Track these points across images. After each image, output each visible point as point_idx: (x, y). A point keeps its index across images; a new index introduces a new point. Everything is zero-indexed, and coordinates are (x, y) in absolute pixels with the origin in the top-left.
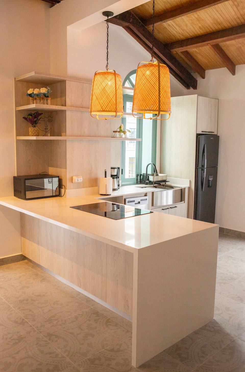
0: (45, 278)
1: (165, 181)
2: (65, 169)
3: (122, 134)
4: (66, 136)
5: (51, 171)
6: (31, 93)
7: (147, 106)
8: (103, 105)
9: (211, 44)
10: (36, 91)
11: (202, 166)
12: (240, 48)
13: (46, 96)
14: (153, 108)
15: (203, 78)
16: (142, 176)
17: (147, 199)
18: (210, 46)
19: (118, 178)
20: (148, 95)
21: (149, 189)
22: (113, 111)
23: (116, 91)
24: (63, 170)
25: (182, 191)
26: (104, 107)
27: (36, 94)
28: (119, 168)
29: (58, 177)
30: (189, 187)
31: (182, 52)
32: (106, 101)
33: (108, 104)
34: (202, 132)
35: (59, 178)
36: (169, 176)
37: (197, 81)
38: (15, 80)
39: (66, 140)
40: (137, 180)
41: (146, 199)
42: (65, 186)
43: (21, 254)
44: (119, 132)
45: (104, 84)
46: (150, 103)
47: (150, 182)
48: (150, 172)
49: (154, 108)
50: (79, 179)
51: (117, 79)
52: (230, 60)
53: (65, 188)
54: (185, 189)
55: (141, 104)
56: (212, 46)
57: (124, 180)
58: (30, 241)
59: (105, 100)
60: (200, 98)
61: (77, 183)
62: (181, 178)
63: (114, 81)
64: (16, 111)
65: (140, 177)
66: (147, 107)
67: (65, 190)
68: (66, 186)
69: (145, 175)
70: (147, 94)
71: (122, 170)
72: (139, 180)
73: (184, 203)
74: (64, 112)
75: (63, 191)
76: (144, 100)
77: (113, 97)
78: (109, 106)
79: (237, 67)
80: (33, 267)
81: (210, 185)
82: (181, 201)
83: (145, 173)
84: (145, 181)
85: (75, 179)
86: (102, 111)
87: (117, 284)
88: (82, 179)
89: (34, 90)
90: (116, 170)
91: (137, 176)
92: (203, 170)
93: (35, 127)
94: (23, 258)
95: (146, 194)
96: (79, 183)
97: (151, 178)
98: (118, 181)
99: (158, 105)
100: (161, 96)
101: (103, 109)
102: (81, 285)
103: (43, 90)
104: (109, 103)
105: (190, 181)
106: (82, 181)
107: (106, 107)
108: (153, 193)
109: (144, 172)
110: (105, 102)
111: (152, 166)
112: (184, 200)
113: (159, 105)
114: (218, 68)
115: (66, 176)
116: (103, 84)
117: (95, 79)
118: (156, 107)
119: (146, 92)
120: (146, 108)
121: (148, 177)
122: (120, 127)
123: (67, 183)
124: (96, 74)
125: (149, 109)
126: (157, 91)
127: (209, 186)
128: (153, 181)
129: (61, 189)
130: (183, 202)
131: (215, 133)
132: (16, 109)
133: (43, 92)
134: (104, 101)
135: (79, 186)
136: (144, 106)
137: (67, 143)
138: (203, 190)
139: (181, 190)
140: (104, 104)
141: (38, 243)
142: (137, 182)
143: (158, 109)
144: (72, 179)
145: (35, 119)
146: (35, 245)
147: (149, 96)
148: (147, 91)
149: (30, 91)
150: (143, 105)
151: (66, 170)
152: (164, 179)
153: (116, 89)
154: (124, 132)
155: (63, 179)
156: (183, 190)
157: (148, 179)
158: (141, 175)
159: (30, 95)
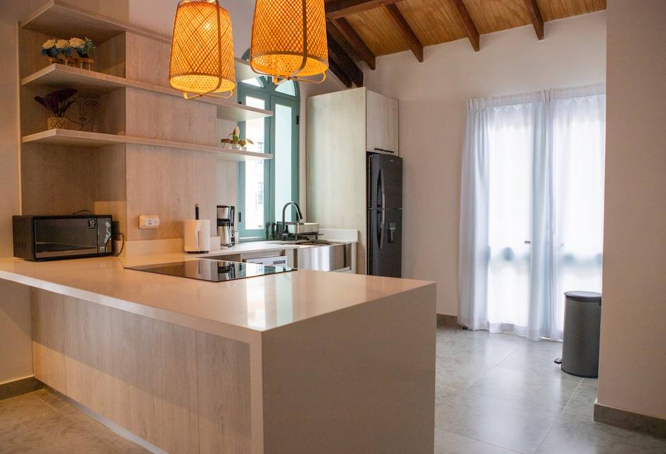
0: (75, 424)
1: (315, 234)
2: (124, 202)
3: (238, 146)
4: (125, 134)
5: (100, 208)
6: (50, 47)
7: (281, 44)
8: (194, 62)
9: (386, 4)
10: (61, 44)
11: (378, 206)
12: (431, 13)
13: (82, 54)
14: (293, 48)
15: (373, 68)
16: (275, 227)
17: (286, 262)
18: (385, 7)
19: (233, 225)
20: (281, 23)
21: (289, 246)
22: (214, 75)
23: (220, 37)
24: (120, 204)
25: (345, 249)
26: (196, 65)
27: (60, 49)
28: (233, 208)
29: (110, 217)
30: (357, 243)
31: (338, 20)
32: (200, 55)
33: (204, 61)
34: (375, 149)
35: (113, 220)
36: (322, 227)
37: (362, 74)
38: (19, 25)
39: (125, 143)
40: (267, 232)
41: (284, 262)
42: (125, 235)
43: (32, 376)
44: (232, 142)
45: (195, 23)
46: (286, 39)
47: (290, 235)
48: (288, 219)
49: (295, 48)
50: (153, 220)
51: (222, 17)
52: (416, 37)
53: (124, 239)
54: (350, 245)
55: (268, 41)
56: (387, 6)
57: (244, 232)
58: (48, 347)
59: (198, 52)
60: (371, 93)
61: (148, 229)
62: (343, 228)
63: (214, 18)
64: (21, 87)
65: (273, 227)
66: (281, 47)
67: (123, 243)
68: (127, 233)
69: (282, 224)
70: (279, 20)
71: (240, 214)
72: (270, 233)
73: (351, 269)
74: (120, 90)
75: (119, 243)
76: (274, 34)
77: (214, 48)
78: (205, 64)
79: (426, 49)
80: (54, 403)
81: (392, 239)
82: (345, 266)
83: (281, 221)
84: (281, 236)
85: (145, 221)
86: (191, 74)
87: (223, 426)
88: (158, 220)
89: (56, 42)
90: (227, 210)
91: (267, 225)
92: (379, 212)
93: (60, 116)
94: (35, 385)
95: (284, 251)
96: (153, 230)
97: (292, 229)
98: (233, 232)
99: (301, 43)
100: (308, 26)
101: (193, 70)
102: (146, 433)
103: (76, 43)
104: (205, 58)
105: (359, 233)
106: (158, 224)
107: (200, 66)
108: (295, 251)
109: (278, 218)
110: (198, 57)
111: (293, 207)
112: (350, 265)
113: (305, 44)
114: (395, 52)
115: (126, 216)
116: (193, 22)
117: (179, 15)
118: (298, 47)
119: (277, 18)
120: (279, 48)
121: (287, 226)
122: (234, 133)
123: (127, 228)
124: (179, 7)
125: (285, 50)
126: (300, 17)
127: (389, 241)
128: (296, 234)
129: (116, 241)
130: (348, 268)
131: (396, 154)
132: (20, 82)
133: (74, 46)
134: (196, 54)
135: (152, 234)
136: (273, 46)
137: (127, 150)
138: (381, 247)
139: (345, 246)
140: (196, 59)
141: (63, 351)
142: (267, 237)
143: (302, 50)
144: (137, 221)
145: (60, 103)
146: (57, 355)
147: (283, 25)
148: (279, 15)
149: (48, 44)
150: (272, 43)
151: (126, 204)
152: (314, 230)
153: (219, 33)
154: (242, 143)
155: (120, 220)
156: (347, 246)
157: (287, 231)
158: (274, 224)
159: (48, 52)
